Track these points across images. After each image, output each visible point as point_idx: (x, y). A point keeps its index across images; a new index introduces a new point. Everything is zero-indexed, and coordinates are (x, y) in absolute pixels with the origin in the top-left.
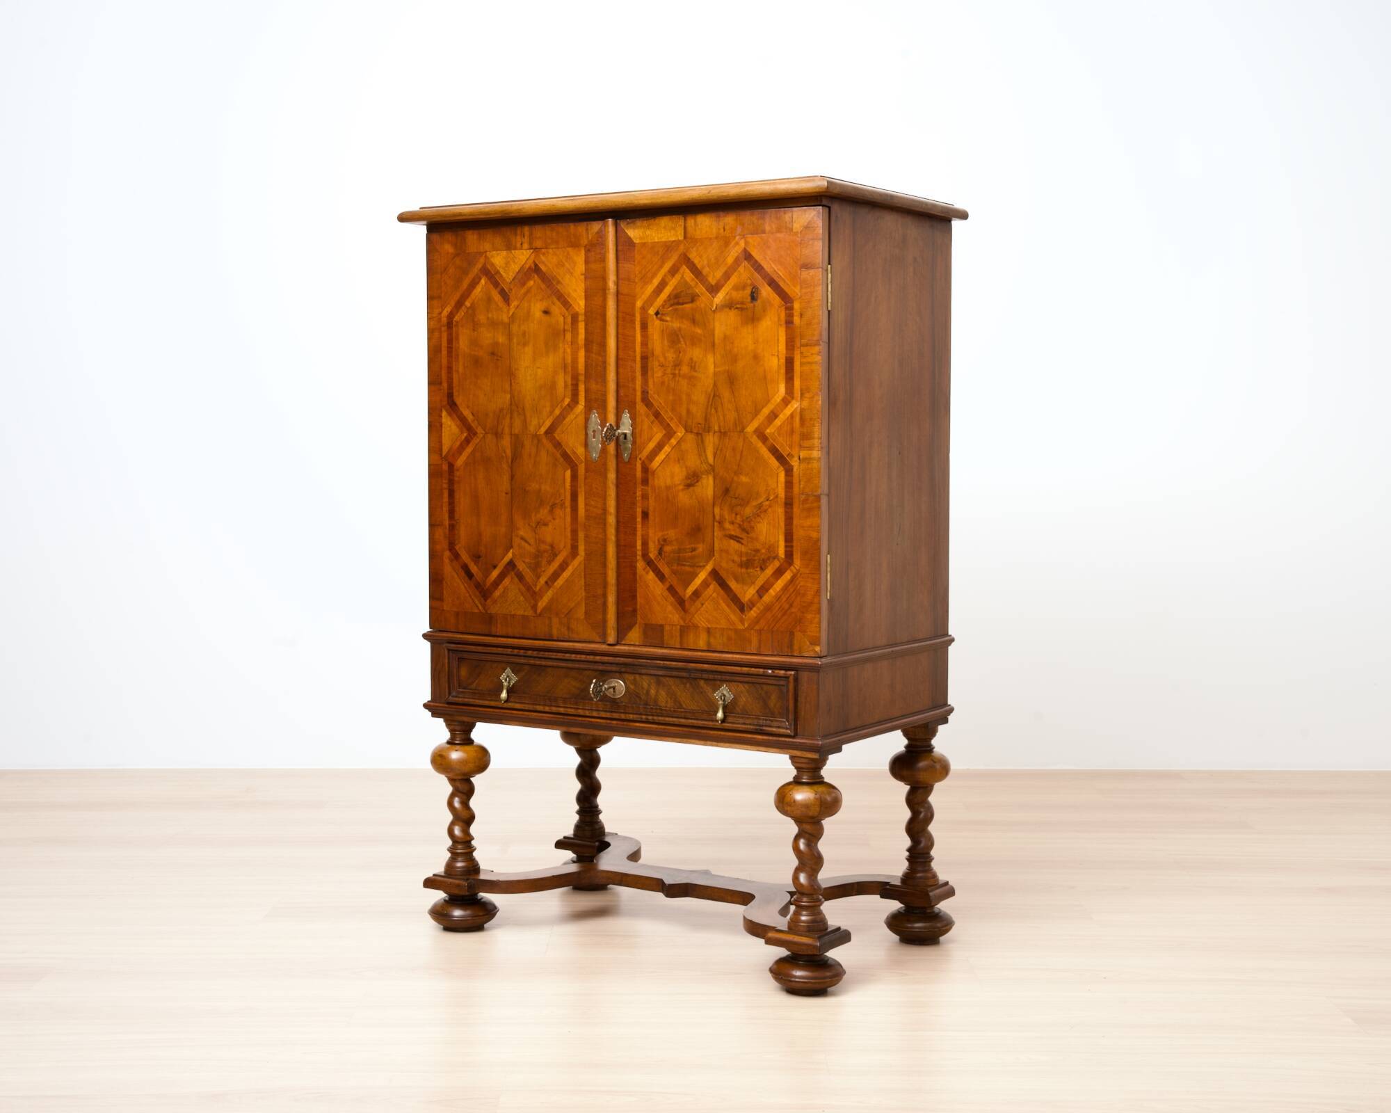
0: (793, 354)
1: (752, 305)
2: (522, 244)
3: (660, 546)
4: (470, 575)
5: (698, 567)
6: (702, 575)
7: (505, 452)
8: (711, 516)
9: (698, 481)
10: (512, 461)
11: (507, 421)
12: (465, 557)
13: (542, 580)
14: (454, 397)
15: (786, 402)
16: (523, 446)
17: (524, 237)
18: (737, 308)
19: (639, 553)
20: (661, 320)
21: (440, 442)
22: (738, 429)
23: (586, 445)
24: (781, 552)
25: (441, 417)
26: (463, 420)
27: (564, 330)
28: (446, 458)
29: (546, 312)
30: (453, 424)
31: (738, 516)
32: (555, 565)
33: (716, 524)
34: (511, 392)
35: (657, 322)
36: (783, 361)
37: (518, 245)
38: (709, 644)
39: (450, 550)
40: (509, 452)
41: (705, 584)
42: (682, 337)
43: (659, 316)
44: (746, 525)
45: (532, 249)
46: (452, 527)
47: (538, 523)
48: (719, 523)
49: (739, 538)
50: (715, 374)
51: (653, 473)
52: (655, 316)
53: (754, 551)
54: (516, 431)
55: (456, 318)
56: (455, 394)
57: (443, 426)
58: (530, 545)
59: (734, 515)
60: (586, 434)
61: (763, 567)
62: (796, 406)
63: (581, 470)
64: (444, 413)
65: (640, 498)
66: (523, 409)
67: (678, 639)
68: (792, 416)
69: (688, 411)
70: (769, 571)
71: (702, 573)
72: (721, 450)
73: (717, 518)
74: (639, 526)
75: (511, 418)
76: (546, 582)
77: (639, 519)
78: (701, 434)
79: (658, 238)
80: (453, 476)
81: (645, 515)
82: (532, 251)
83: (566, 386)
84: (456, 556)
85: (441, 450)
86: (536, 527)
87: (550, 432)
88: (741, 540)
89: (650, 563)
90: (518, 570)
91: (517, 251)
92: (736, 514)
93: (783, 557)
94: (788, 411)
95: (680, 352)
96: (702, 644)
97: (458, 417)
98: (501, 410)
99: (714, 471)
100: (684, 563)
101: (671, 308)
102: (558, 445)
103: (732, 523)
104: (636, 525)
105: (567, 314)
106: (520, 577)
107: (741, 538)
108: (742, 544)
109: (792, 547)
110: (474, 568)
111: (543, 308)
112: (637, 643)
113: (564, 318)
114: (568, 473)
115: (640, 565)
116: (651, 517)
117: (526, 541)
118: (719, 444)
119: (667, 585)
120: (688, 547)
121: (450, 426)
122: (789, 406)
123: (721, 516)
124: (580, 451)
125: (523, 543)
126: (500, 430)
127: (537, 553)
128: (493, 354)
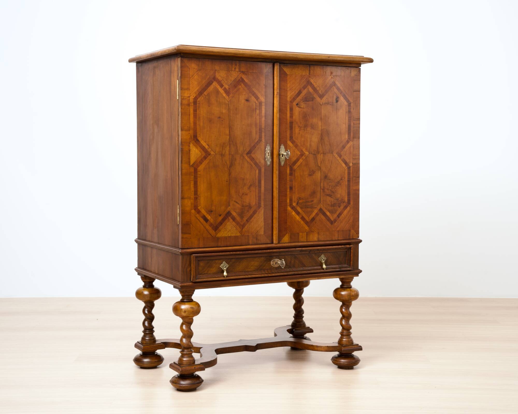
0: (351, 123)
1: (336, 104)
2: (235, 69)
3: (297, 201)
4: (206, 220)
5: (314, 208)
6: (316, 211)
7: (226, 163)
8: (319, 187)
9: (314, 174)
10: (230, 167)
11: (228, 148)
12: (203, 212)
13: (245, 219)
14: (197, 137)
15: (348, 142)
16: (236, 159)
17: (236, 65)
18: (331, 104)
19: (288, 204)
20: (299, 107)
21: (189, 159)
22: (331, 152)
23: (265, 159)
24: (346, 199)
25: (190, 146)
26: (203, 148)
27: (256, 109)
28: (192, 166)
29: (247, 100)
30: (197, 150)
31: (330, 187)
32: (251, 212)
33: (321, 190)
34: (230, 135)
35: (297, 109)
36: (347, 126)
37: (233, 69)
38: (318, 238)
39: (195, 210)
40: (228, 162)
41: (317, 214)
42: (308, 115)
43: (298, 106)
44: (333, 190)
45: (240, 71)
46: (196, 199)
47: (243, 194)
48: (323, 190)
49: (330, 195)
50: (322, 130)
51: (295, 171)
52: (296, 105)
53: (336, 200)
54: (232, 153)
55: (199, 100)
56: (198, 135)
57: (191, 151)
58: (239, 204)
59: (328, 186)
60: (265, 154)
61: (340, 206)
62: (351, 144)
63: (263, 170)
64: (191, 145)
65: (289, 181)
66: (236, 144)
67: (305, 238)
68: (350, 147)
69: (310, 145)
70: (342, 207)
71: (315, 210)
72: (324, 160)
73: (322, 188)
74: (288, 193)
75: (230, 147)
76: (247, 220)
77: (288, 190)
78: (315, 154)
79: (298, 73)
80: (197, 174)
81: (291, 188)
82: (240, 72)
83: (256, 133)
84: (199, 212)
85: (189, 162)
86: (242, 196)
87: (249, 153)
88: (331, 196)
89: (293, 208)
90: (233, 215)
91: (232, 72)
92: (330, 186)
93: (347, 201)
94: (349, 145)
95: (307, 121)
96: (316, 239)
97: (200, 147)
98: (224, 144)
99: (321, 169)
100: (308, 207)
101: (303, 103)
102: (252, 159)
103: (328, 189)
104: (287, 192)
105: (257, 102)
106: (234, 219)
107: (332, 195)
108: (332, 197)
109: (350, 197)
110: (209, 217)
111: (246, 98)
112: (287, 242)
113: (256, 104)
114: (257, 171)
115: (289, 208)
116: (294, 189)
117: (237, 202)
118: (323, 158)
119: (301, 216)
120: (310, 200)
121: (195, 151)
122: (349, 144)
123: (324, 187)
124: (263, 161)
125: (235, 203)
126: (223, 153)
127: (242, 207)
128: (219, 117)
